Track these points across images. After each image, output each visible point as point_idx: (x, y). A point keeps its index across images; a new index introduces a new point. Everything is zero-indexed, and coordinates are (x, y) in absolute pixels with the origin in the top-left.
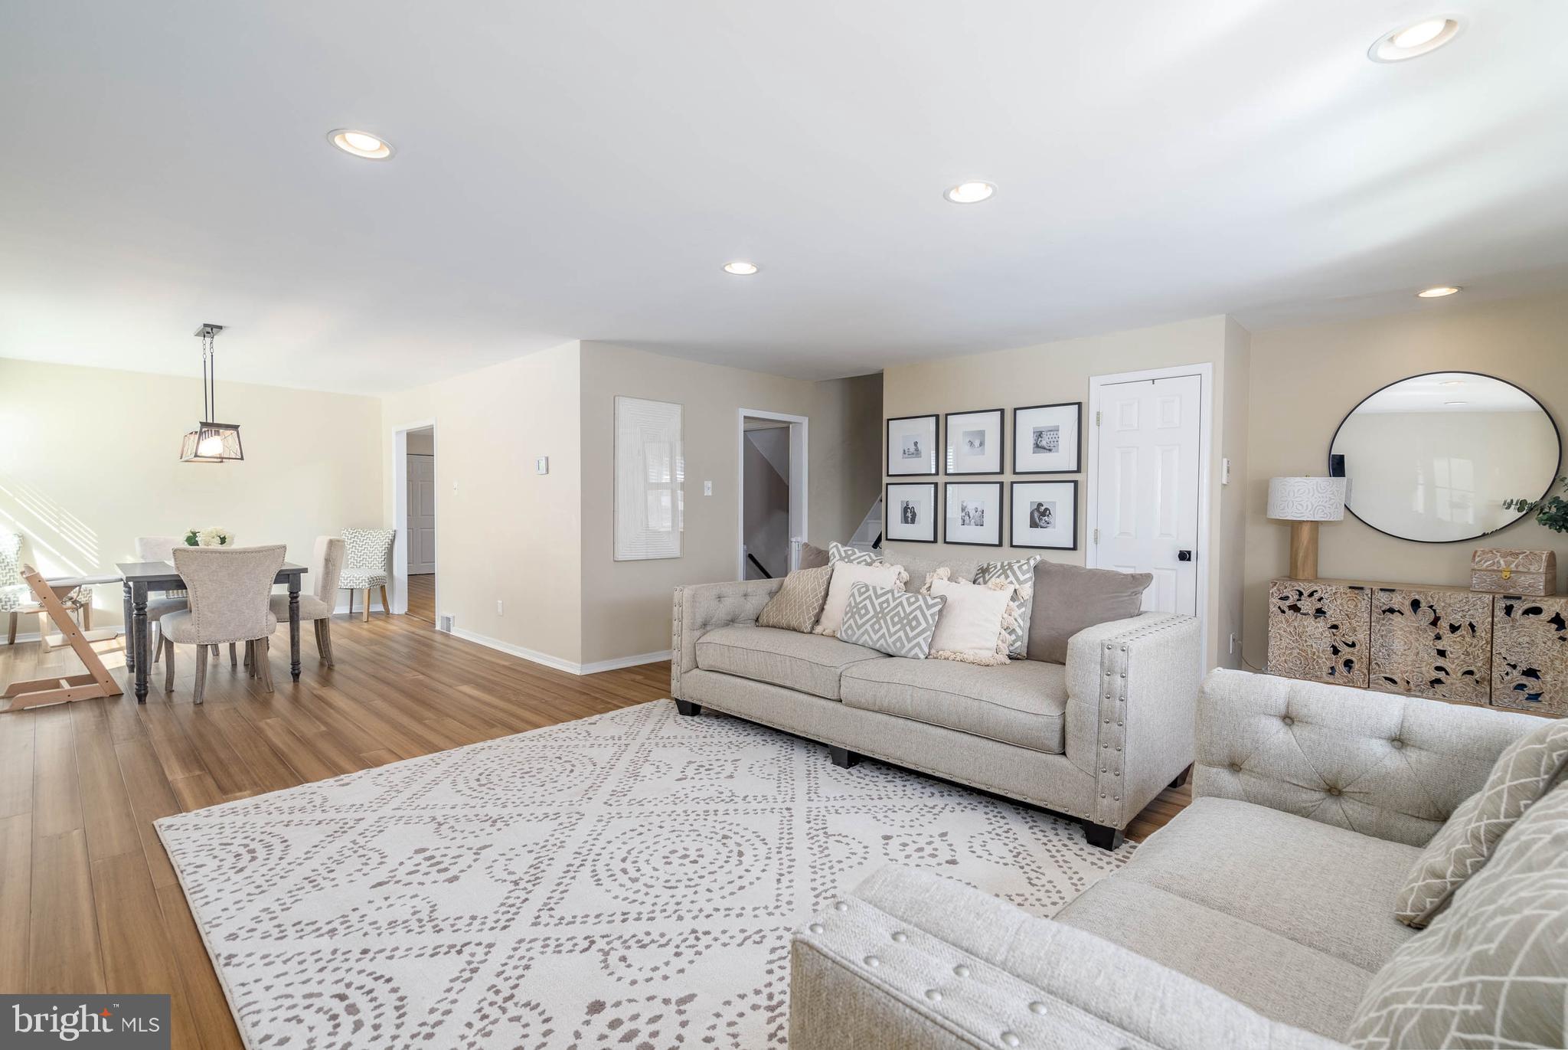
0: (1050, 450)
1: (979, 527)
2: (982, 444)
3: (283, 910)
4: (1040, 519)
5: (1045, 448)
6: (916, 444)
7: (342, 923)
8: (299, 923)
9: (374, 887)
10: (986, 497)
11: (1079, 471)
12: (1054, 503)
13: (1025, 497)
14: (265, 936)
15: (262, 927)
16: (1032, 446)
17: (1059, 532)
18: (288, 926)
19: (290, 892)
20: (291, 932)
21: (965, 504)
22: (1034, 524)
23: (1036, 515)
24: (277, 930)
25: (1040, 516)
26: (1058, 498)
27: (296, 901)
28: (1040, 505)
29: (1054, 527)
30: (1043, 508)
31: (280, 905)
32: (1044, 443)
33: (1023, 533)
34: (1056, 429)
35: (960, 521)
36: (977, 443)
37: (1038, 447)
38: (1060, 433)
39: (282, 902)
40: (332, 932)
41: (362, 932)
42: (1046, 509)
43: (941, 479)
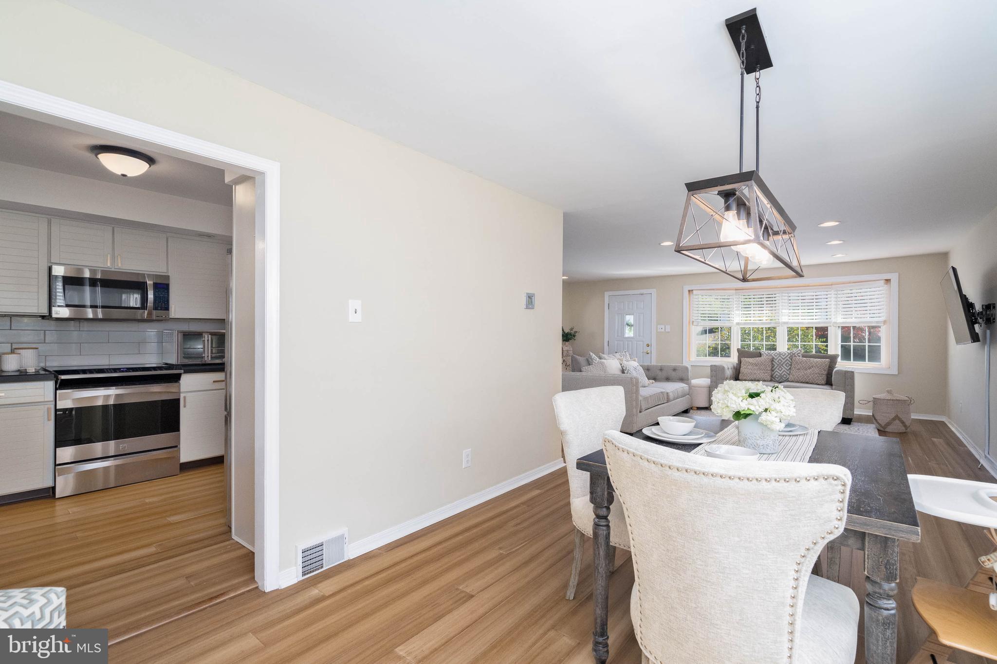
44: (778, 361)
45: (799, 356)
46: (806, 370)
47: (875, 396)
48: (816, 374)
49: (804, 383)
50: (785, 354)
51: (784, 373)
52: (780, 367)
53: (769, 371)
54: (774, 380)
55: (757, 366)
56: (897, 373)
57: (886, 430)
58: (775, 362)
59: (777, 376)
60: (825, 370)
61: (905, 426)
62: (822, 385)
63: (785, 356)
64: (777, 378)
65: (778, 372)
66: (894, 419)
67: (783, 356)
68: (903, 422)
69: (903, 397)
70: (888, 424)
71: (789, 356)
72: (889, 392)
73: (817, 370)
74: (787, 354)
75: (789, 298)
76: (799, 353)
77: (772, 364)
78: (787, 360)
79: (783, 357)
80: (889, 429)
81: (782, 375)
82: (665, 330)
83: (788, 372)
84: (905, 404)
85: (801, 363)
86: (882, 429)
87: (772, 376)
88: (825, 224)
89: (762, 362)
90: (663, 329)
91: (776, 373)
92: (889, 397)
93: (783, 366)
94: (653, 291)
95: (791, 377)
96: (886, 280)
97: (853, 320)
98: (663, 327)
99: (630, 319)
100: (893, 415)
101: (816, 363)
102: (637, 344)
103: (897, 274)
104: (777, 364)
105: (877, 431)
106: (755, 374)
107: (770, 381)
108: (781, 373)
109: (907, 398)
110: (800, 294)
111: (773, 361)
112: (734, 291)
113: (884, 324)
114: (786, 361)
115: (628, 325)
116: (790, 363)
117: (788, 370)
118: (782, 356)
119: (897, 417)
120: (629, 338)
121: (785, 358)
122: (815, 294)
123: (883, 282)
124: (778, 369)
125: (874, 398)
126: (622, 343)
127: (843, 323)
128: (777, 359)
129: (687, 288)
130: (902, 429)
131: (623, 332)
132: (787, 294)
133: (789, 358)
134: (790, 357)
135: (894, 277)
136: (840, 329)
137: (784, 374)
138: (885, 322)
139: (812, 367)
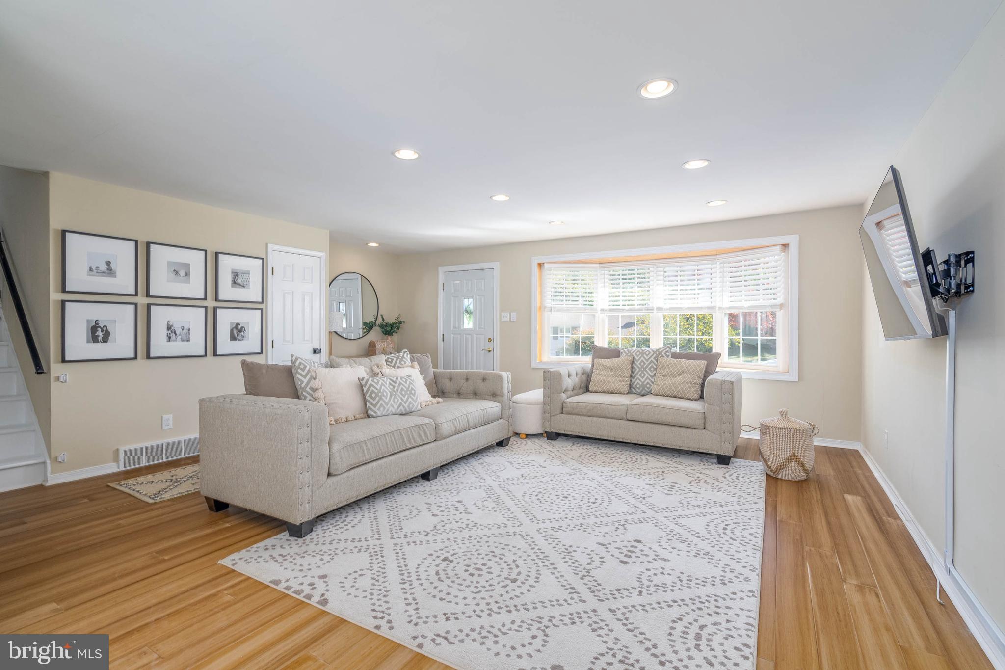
0: (244, 287)
1: (186, 343)
2: (187, 274)
3: (716, 578)
4: (238, 335)
5: (240, 285)
6: (108, 263)
7: (699, 554)
8: (715, 566)
9: (668, 560)
10: (194, 319)
11: (263, 302)
12: (248, 323)
13: (226, 319)
14: (732, 571)
15: (731, 575)
16: (230, 282)
17: (250, 343)
18: (720, 569)
19: (704, 585)
20: (722, 565)
21: (170, 324)
22: (233, 338)
23: (235, 331)
24: (726, 570)
25: (237, 332)
26: (251, 319)
27: (706, 578)
28: (238, 324)
29: (248, 339)
30: (239, 327)
31: (715, 581)
32: (239, 281)
33: (225, 344)
34: (248, 273)
35: (166, 338)
36: (182, 273)
37: (235, 283)
38: (251, 276)
39: (712, 583)
40: (707, 553)
41: (696, 546)
42: (242, 327)
43: (142, 300)
44: (640, 364)
45: (668, 356)
46: (674, 376)
47: (762, 421)
48: (687, 383)
49: (671, 397)
50: (650, 353)
51: (648, 381)
52: (643, 372)
53: (627, 379)
54: (634, 391)
55: (612, 370)
56: (797, 380)
57: (778, 476)
58: (636, 365)
59: (638, 386)
60: (699, 377)
61: (806, 471)
62: (695, 400)
63: (649, 356)
64: (639, 388)
65: (639, 381)
66: (789, 460)
67: (647, 355)
68: (802, 465)
69: (803, 424)
70: (781, 467)
71: (655, 355)
72: (783, 414)
73: (688, 377)
74: (652, 353)
75: (666, 274)
76: (668, 352)
77: (632, 368)
78: (652, 361)
79: (647, 358)
80: (784, 475)
81: (645, 383)
82: (510, 319)
83: (653, 380)
84: (806, 433)
85: (668, 366)
86: (772, 474)
87: (630, 387)
88: (691, 163)
89: (618, 365)
90: (508, 317)
91: (638, 381)
92: (783, 424)
93: (646, 371)
94: (496, 265)
95: (654, 388)
96: (783, 245)
97: (744, 303)
98: (507, 314)
99: (468, 303)
100: (788, 454)
101: (687, 367)
102: (477, 338)
103: (798, 235)
104: (638, 367)
105: (764, 478)
106: (609, 382)
107: (628, 393)
108: (643, 380)
109: (807, 425)
110: (679, 269)
111: (633, 363)
112: (598, 265)
113: (781, 309)
114: (650, 363)
115: (466, 311)
116: (655, 367)
117: (652, 377)
118: (645, 355)
119: (793, 457)
120: (467, 330)
121: (649, 359)
122: (697, 268)
123: (778, 248)
124: (640, 375)
125: (762, 424)
126: (459, 336)
127: (730, 308)
128: (639, 360)
129: (536, 261)
130: (802, 475)
131: (460, 322)
132: (662, 269)
133: (654, 358)
134: (656, 357)
135: (793, 240)
136: (727, 317)
137: (648, 383)
138: (781, 306)
139: (683, 372)
